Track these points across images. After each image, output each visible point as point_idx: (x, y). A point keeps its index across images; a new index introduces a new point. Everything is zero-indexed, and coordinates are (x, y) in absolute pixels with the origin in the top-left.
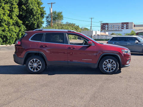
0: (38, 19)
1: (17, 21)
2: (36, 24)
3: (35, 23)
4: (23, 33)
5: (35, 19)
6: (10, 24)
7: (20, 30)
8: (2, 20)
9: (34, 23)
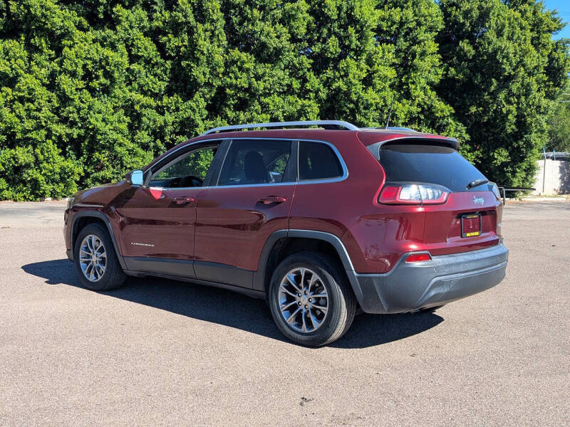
0: (527, 95)
1: (431, 107)
2: (510, 117)
3: (509, 112)
5: (514, 95)
6: (398, 119)
9: (504, 110)
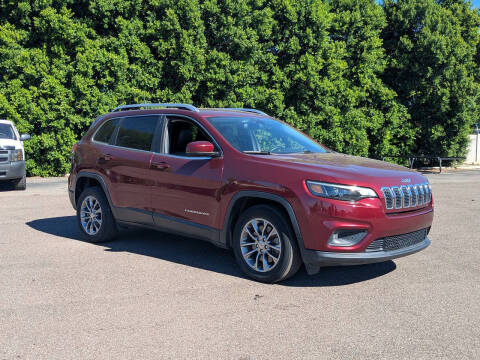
1: (377, 92)
3: (443, 94)
4: (398, 132)
5: (447, 80)
6: (350, 103)
7: (387, 123)
8: (314, 91)
9: (439, 93)
